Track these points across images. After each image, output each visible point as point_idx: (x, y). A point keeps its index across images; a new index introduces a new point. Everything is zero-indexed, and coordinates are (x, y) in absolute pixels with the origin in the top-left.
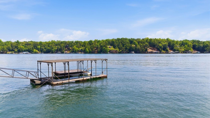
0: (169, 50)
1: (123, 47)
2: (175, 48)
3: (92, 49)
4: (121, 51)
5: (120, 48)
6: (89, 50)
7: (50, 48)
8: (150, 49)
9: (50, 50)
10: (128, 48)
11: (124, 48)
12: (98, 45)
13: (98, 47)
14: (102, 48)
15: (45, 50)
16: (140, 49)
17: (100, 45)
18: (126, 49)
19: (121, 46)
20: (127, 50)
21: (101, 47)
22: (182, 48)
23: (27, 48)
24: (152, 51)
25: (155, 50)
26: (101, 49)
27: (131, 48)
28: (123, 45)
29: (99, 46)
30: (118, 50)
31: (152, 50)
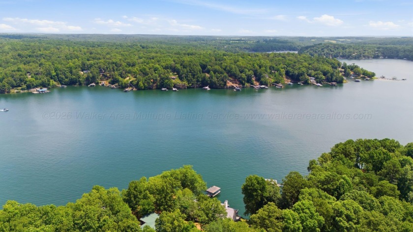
0: (255, 82)
1: (194, 78)
2: (262, 79)
3: (148, 83)
4: (190, 85)
5: (189, 81)
6: (144, 84)
7: (74, 77)
8: (231, 81)
9: (76, 80)
10: (200, 80)
11: (195, 80)
12: (156, 77)
13: (156, 80)
14: (164, 81)
15: (66, 80)
16: (217, 82)
17: (160, 76)
18: (198, 81)
19: (191, 76)
20: (199, 83)
21: (162, 79)
22: (272, 77)
23: (40, 81)
24: (233, 85)
25: (236, 83)
26: (162, 82)
27: (204, 79)
28: (194, 76)
29: (159, 79)
30: (185, 83)
31: (233, 83)
